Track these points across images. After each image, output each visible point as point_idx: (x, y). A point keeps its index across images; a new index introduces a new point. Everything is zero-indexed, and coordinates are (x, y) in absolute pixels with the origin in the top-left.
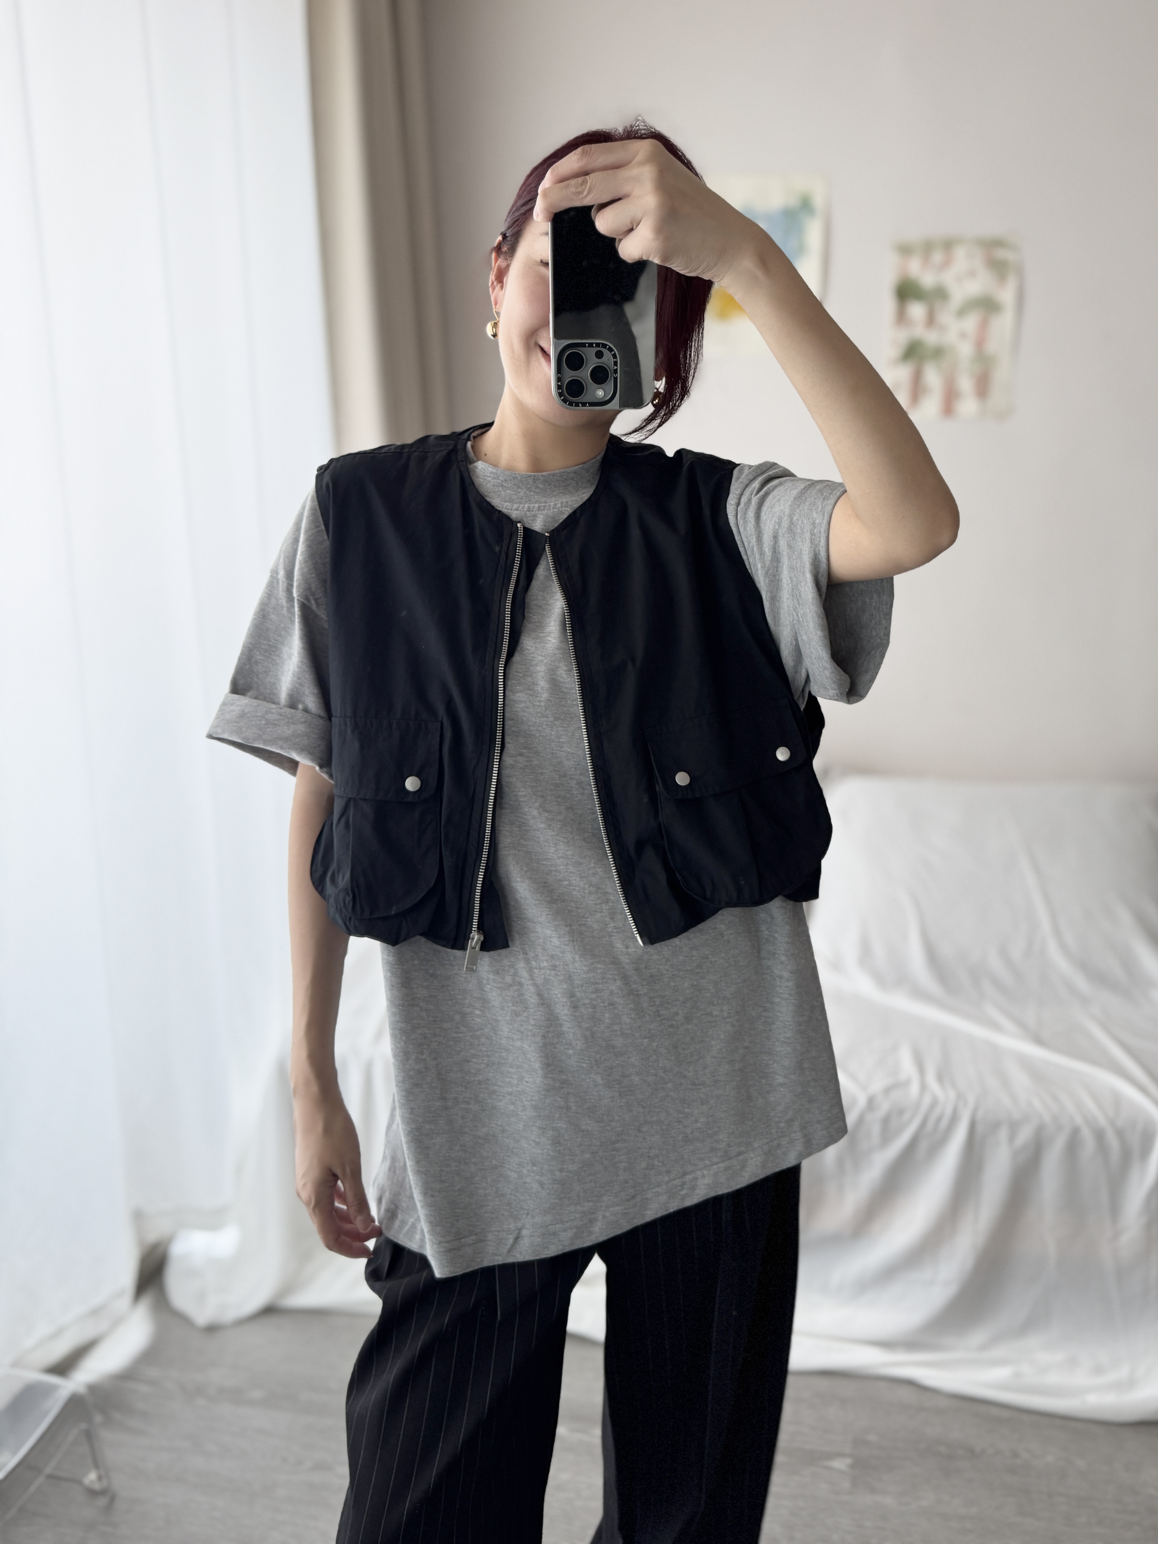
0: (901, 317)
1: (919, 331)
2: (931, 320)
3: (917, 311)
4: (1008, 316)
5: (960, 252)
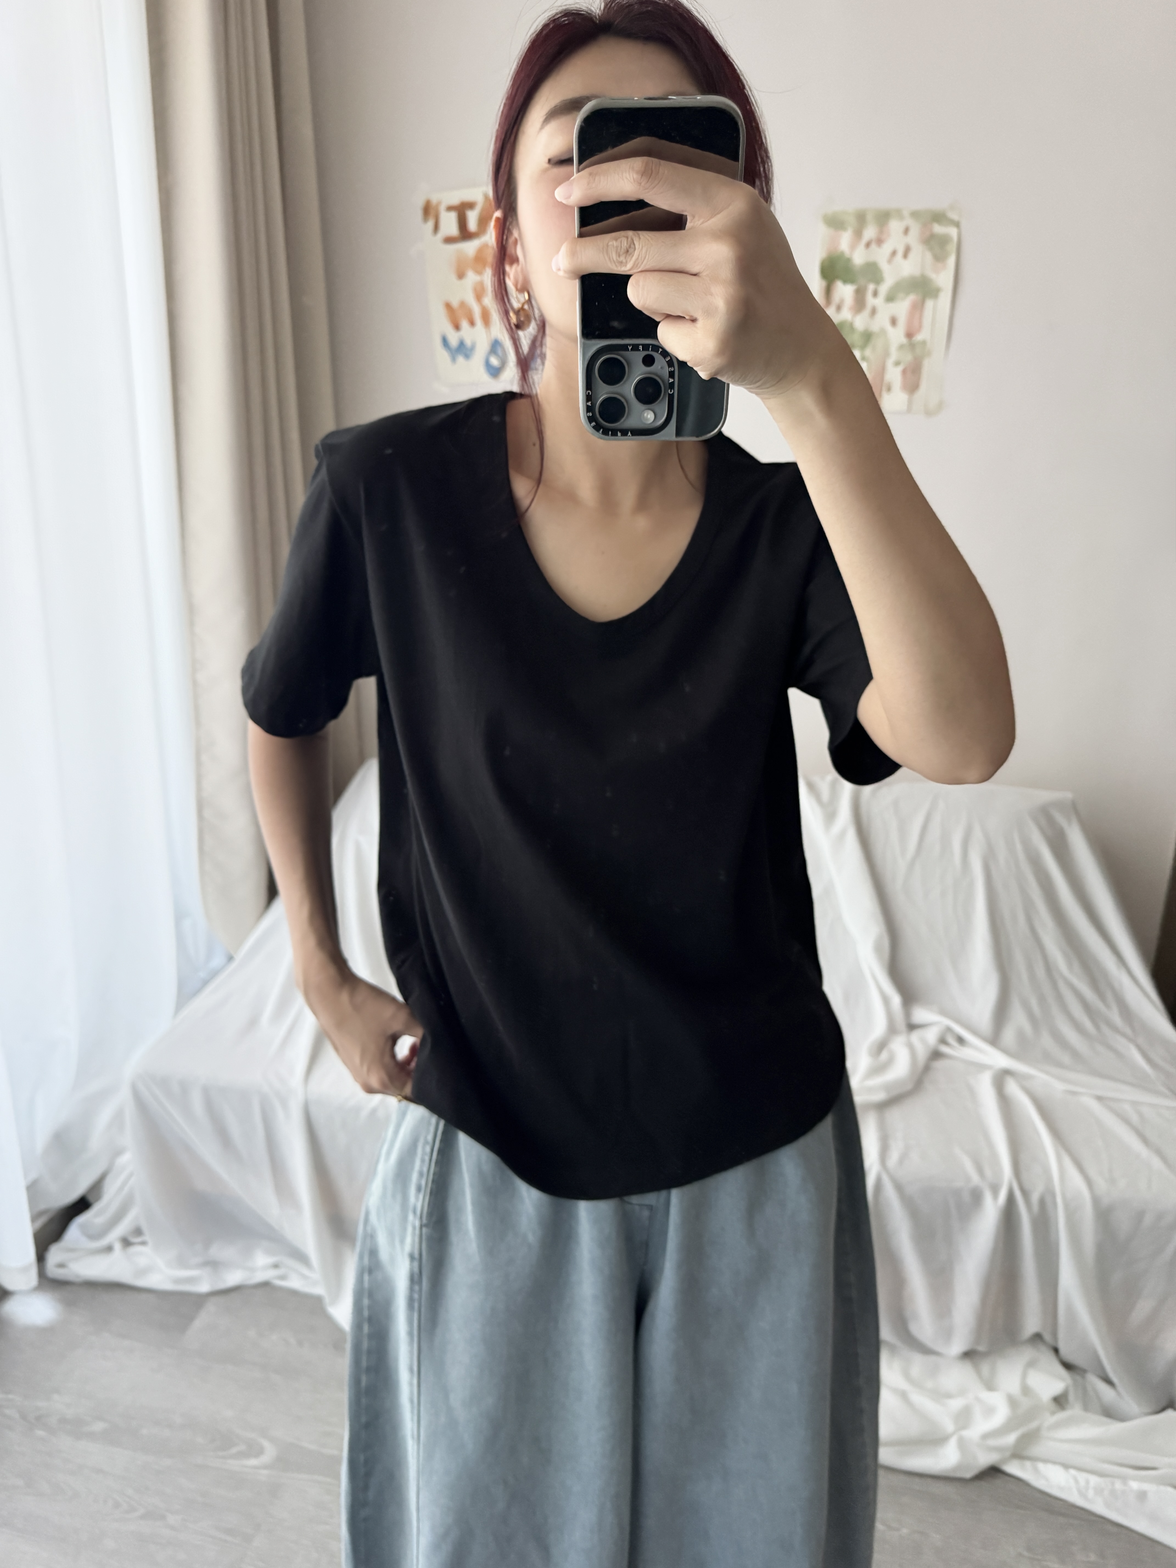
0: (828, 297)
1: (846, 315)
3: (845, 291)
4: (945, 298)
5: (895, 226)
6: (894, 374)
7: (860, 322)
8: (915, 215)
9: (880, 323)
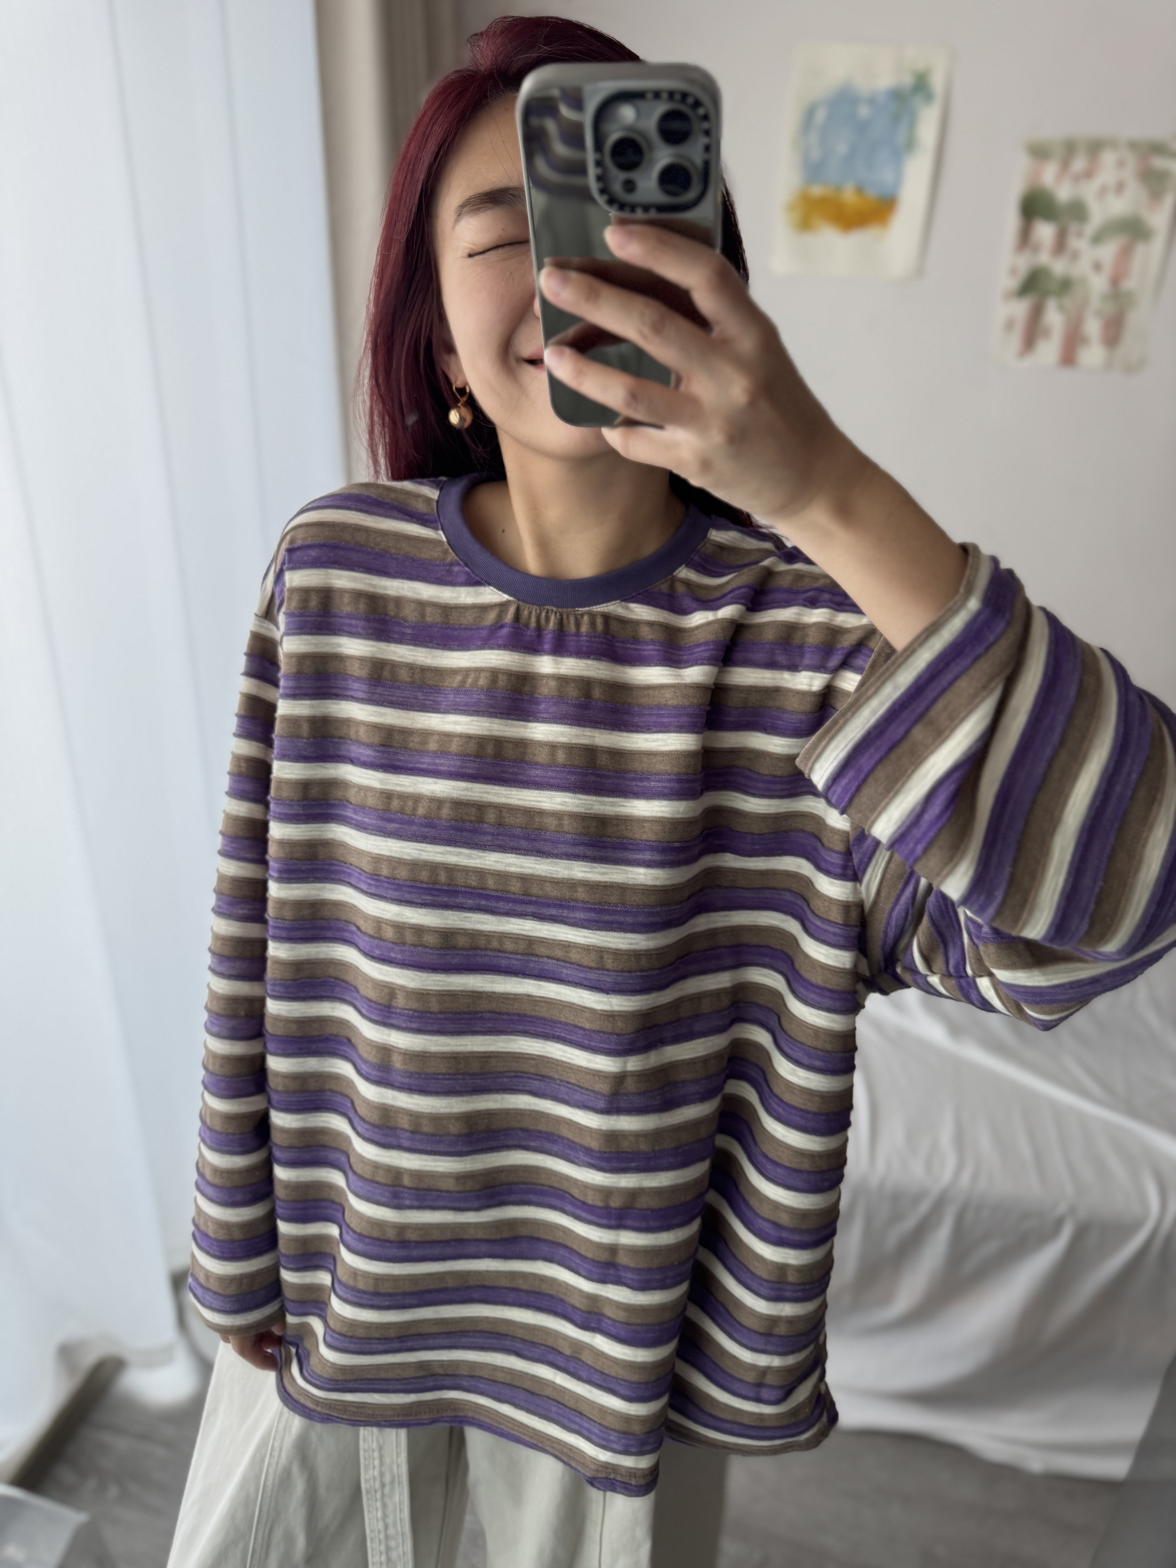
0: (1025, 237)
1: (1044, 258)
2: (1060, 245)
3: (1045, 232)
4: (1158, 244)
5: (1108, 158)
6: (1093, 327)
7: (1059, 267)
8: (1133, 145)
9: (1082, 268)
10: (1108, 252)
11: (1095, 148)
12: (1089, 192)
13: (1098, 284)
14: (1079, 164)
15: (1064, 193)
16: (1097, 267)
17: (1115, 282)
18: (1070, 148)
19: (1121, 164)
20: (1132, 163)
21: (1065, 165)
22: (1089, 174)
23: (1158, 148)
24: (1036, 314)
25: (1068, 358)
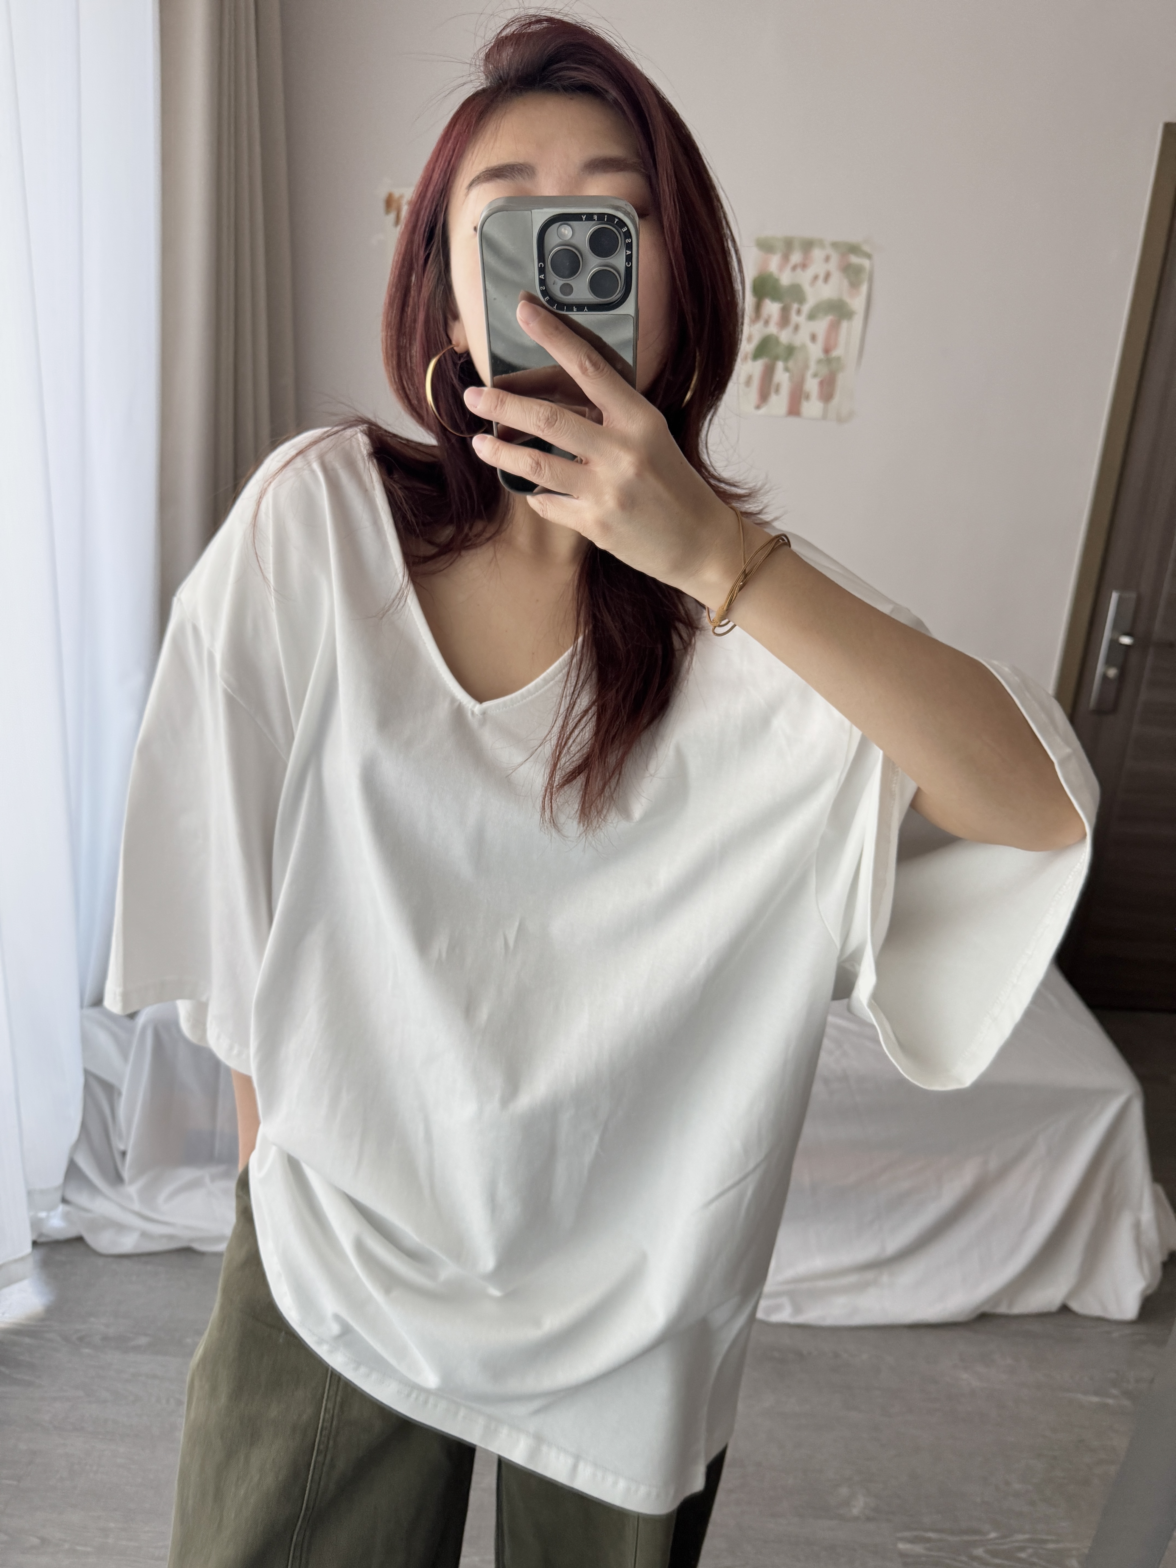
0: (758, 312)
1: (773, 329)
3: (772, 308)
4: (857, 322)
5: (817, 254)
6: (812, 385)
7: (785, 337)
8: (835, 245)
9: (802, 338)
10: (821, 326)
11: (808, 245)
12: (804, 278)
13: (815, 351)
14: (796, 257)
15: (785, 279)
16: (813, 338)
17: (827, 351)
18: (789, 245)
19: (827, 259)
20: (835, 258)
21: (786, 257)
22: (804, 266)
23: (854, 249)
24: (769, 373)
25: (794, 410)
